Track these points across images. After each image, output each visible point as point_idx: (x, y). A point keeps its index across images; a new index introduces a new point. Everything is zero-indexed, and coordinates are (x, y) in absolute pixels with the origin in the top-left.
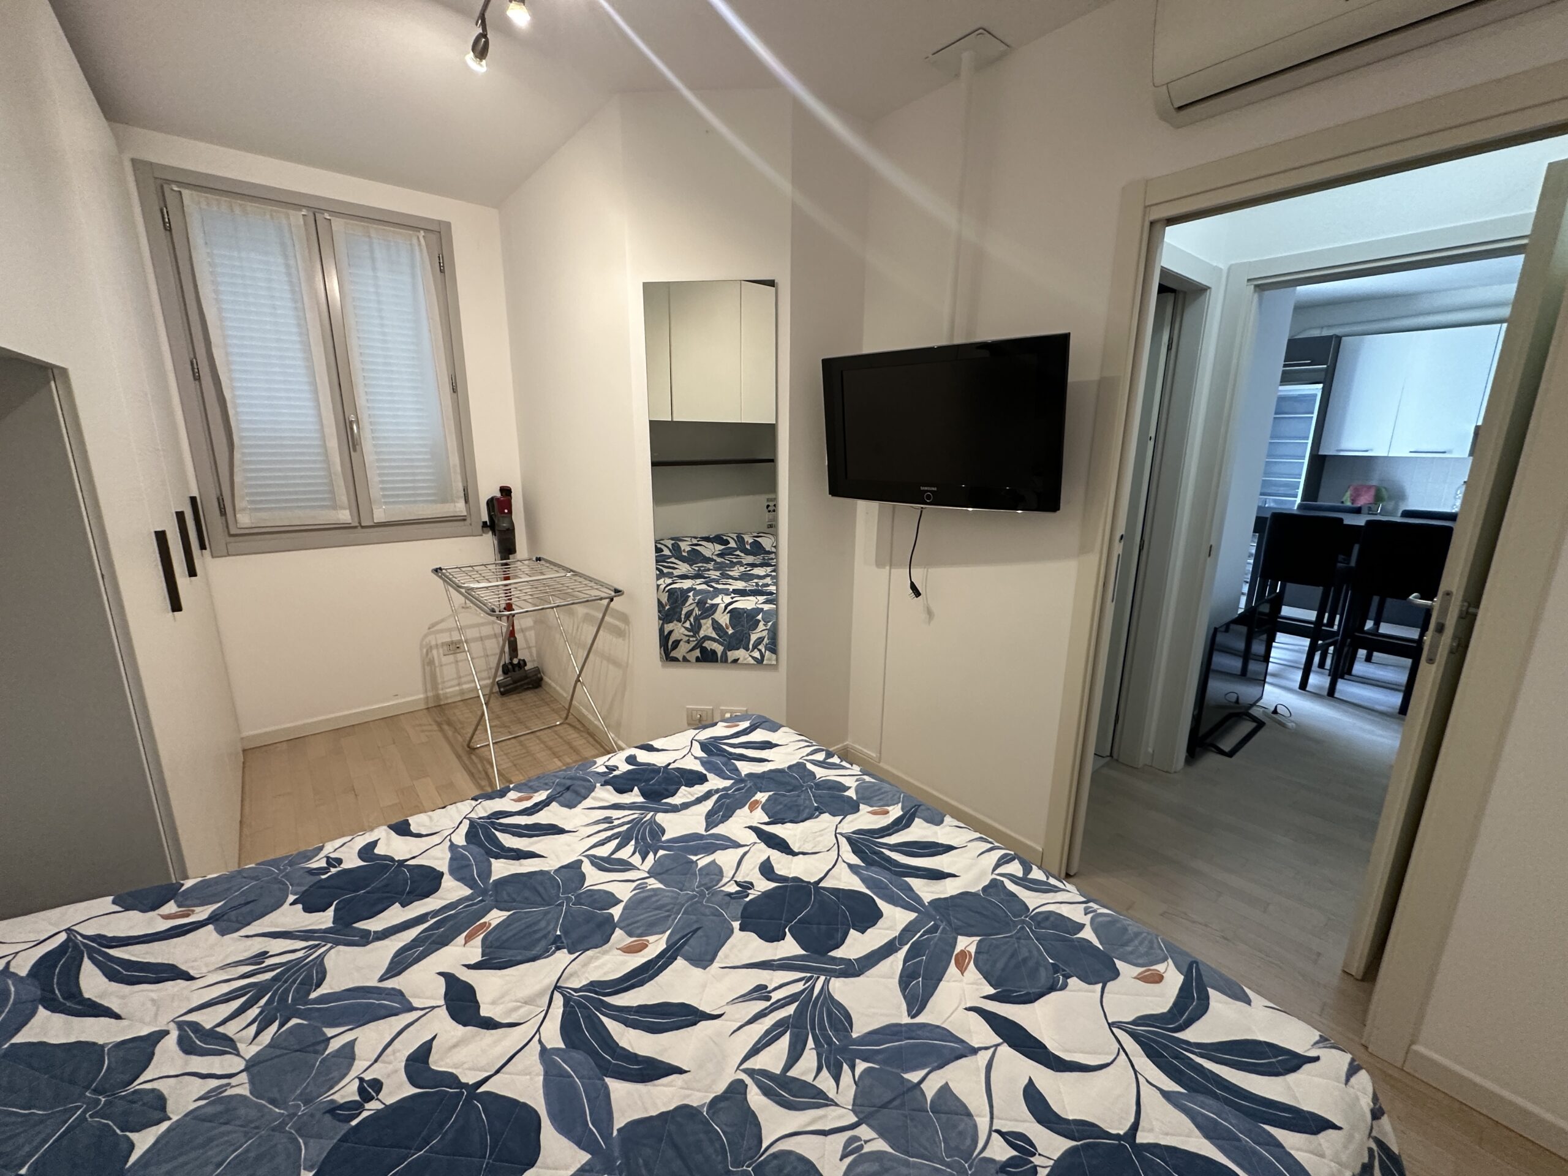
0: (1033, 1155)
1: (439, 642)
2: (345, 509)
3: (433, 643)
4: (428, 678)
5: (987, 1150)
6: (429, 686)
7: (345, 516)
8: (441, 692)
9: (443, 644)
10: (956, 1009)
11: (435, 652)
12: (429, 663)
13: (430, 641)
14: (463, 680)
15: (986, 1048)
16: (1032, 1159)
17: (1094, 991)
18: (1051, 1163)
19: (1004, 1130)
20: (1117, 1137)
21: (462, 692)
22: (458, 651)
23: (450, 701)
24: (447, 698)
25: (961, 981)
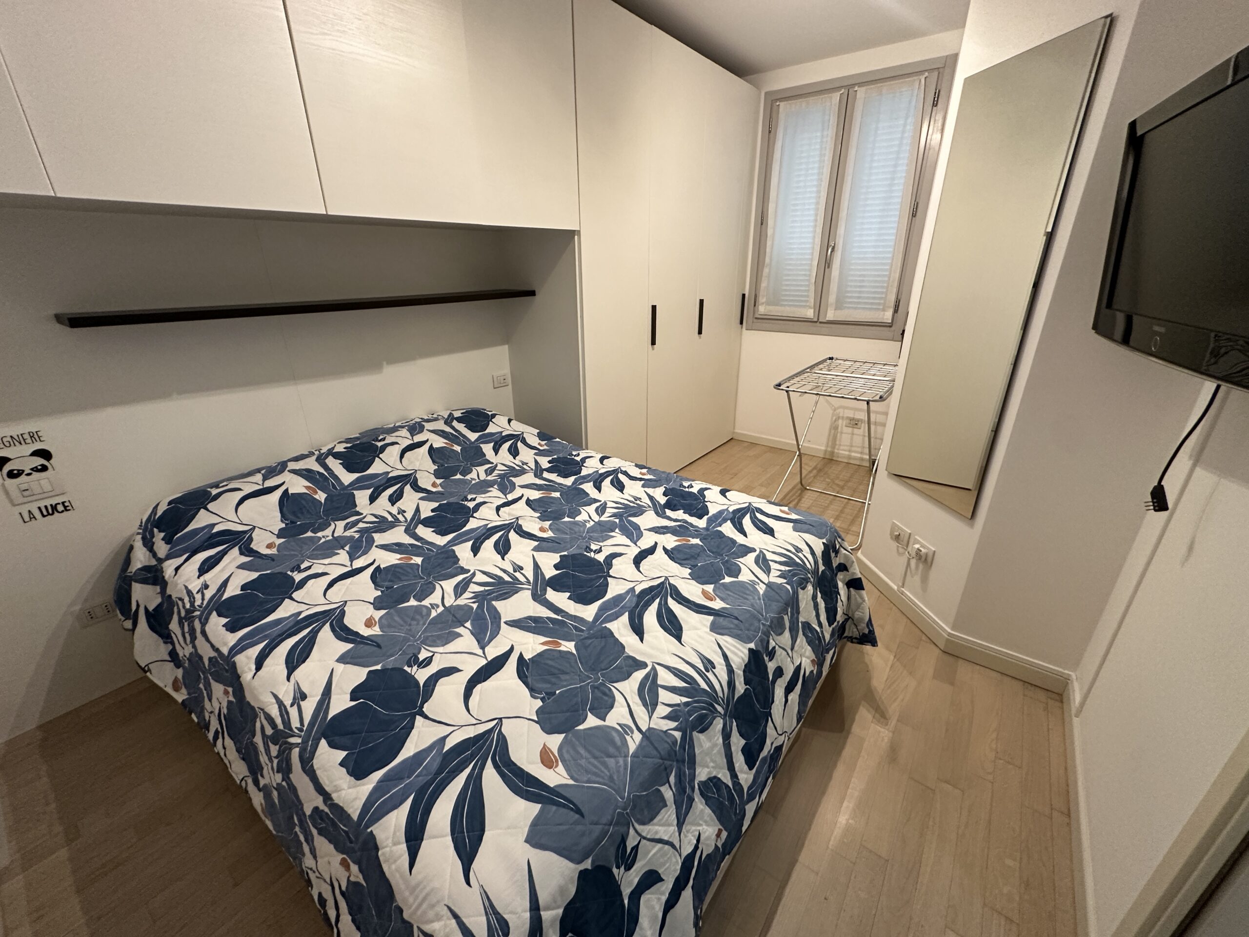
0: (418, 667)
1: (845, 416)
2: (811, 308)
3: (841, 415)
4: (831, 439)
5: (425, 650)
6: (830, 444)
7: (810, 313)
8: (836, 451)
9: (847, 418)
10: (512, 640)
11: (840, 421)
12: (834, 428)
13: (839, 413)
14: (853, 449)
15: (484, 653)
16: (416, 666)
17: (530, 714)
18: (413, 674)
19: (434, 657)
20: (422, 706)
21: (849, 457)
22: (856, 426)
23: (840, 459)
24: (838, 457)
25: (534, 643)
